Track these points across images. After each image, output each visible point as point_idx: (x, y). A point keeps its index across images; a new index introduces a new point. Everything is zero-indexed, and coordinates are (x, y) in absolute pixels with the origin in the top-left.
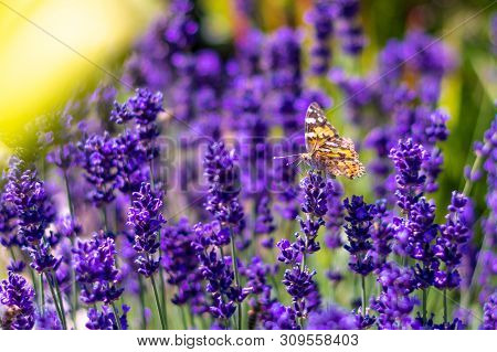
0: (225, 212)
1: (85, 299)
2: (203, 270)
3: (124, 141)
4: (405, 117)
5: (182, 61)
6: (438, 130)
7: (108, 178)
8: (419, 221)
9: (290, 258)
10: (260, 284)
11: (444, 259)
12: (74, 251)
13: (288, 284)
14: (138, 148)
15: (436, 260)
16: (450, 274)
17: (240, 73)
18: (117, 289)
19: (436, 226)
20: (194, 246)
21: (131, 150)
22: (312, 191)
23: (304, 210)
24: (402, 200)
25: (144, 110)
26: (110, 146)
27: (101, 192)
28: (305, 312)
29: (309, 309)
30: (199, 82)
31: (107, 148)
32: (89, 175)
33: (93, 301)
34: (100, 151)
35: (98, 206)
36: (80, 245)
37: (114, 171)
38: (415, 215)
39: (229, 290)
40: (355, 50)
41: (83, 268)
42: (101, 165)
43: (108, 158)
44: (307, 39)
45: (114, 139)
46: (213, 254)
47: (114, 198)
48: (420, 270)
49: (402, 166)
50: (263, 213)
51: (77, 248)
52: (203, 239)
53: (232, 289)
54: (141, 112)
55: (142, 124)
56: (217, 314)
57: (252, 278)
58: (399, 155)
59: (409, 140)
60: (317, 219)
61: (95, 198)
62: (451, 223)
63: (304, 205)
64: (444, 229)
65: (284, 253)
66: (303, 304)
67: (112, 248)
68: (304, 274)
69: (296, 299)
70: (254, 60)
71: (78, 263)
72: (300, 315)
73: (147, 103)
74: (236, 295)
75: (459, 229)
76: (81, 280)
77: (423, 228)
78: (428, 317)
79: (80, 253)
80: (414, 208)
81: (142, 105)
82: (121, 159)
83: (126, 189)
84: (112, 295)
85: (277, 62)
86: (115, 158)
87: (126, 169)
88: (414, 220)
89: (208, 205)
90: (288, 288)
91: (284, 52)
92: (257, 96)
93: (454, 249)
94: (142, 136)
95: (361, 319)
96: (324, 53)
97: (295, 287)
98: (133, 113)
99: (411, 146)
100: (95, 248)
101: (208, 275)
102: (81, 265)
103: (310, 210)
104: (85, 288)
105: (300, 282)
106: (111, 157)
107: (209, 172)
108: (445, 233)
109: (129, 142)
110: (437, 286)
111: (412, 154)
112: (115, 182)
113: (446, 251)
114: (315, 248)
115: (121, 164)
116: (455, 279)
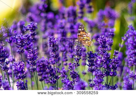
0: (54, 55)
1: (16, 78)
2: (48, 71)
3: (26, 36)
4: (104, 30)
5: (43, 15)
6: (112, 34)
7: (22, 46)
8: (106, 58)
9: (71, 68)
10: (64, 75)
11: (112, 68)
12: (13, 65)
13: (71, 75)
14: (30, 38)
15: (110, 68)
16: (114, 72)
17: (59, 18)
18: (25, 76)
19: (110, 59)
20: (45, 64)
21: (28, 39)
22: (78, 50)
23: (75, 55)
24: (101, 52)
25: (32, 28)
26: (23, 37)
27: (20, 50)
28: (75, 82)
29: (77, 82)
30: (48, 20)
31: (22, 38)
32: (17, 45)
33: (18, 79)
34: (20, 39)
35: (19, 54)
36: (15, 64)
37: (24, 44)
38: (105, 56)
39: (55, 76)
40: (90, 12)
41: (16, 70)
42: (20, 42)
43: (22, 41)
44: (78, 9)
45: (24, 36)
46: (51, 66)
47: (24, 51)
48: (106, 71)
49: (101, 43)
50: (64, 56)
51: (14, 65)
52: (48, 62)
53: (56, 76)
54: (31, 28)
55: (31, 32)
56: (51, 82)
57: (62, 73)
58: (100, 40)
59: (103, 36)
60: (79, 57)
61: (19, 52)
62: (114, 59)
63: (75, 54)
64: (112, 60)
65: (70, 66)
66: (75, 80)
67: (23, 65)
68: (75, 72)
69: (73, 79)
70: (63, 14)
71: (14, 69)
72: (74, 83)
73: (33, 26)
74: (57, 77)
75: (116, 60)
76: (15, 73)
77: (107, 60)
78: (108, 84)
79: (15, 66)
80: (104, 55)
81: (32, 26)
82: (26, 41)
83: (27, 49)
84: (23, 77)
85: (69, 15)
86: (24, 41)
87: (27, 44)
88: (104, 58)
89: (50, 53)
90: (71, 76)
91: (71, 13)
92: (63, 24)
93: (115, 66)
94: (32, 35)
95: (92, 84)
96: (82, 13)
97: (73, 76)
98: (29, 29)
99: (103, 38)
100: (19, 65)
101: (49, 72)
102: (15, 69)
103: (77, 55)
104: (16, 75)
105: (74, 74)
106: (23, 40)
107: (50, 44)
108: (113, 61)
109: (28, 37)
110: (111, 75)
111: (104, 40)
112: (24, 47)
113: (113, 66)
114: (78, 65)
115: (26, 42)
116: (115, 74)
